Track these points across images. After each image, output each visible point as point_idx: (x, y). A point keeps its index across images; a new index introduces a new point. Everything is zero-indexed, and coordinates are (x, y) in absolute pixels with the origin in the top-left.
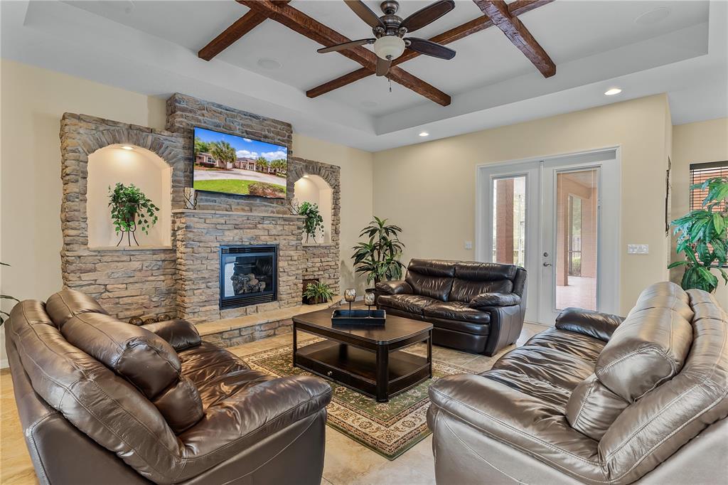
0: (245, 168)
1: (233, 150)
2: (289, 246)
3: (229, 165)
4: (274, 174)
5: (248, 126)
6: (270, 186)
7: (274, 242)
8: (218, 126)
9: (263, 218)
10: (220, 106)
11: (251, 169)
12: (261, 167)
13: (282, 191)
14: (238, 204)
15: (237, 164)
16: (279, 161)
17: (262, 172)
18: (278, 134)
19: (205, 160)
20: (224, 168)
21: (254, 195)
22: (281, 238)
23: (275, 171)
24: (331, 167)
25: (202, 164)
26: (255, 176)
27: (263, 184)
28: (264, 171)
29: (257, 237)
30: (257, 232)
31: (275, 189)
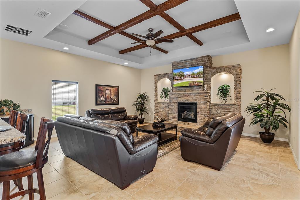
0: (187, 78)
1: (183, 73)
2: (201, 104)
3: (183, 78)
4: (198, 77)
5: (191, 63)
6: (196, 82)
7: (195, 102)
8: (182, 67)
9: (190, 93)
10: (182, 61)
11: (189, 77)
12: (193, 76)
13: (201, 83)
14: (188, 89)
15: (185, 77)
16: (200, 72)
17: (193, 77)
18: (202, 61)
19: (176, 78)
20: (181, 79)
21: (191, 86)
22: (198, 100)
23: (198, 76)
24: (233, 66)
25: (176, 80)
26: (191, 79)
27: (194, 81)
28: (194, 77)
29: (188, 100)
30: (188, 98)
31: (198, 82)
